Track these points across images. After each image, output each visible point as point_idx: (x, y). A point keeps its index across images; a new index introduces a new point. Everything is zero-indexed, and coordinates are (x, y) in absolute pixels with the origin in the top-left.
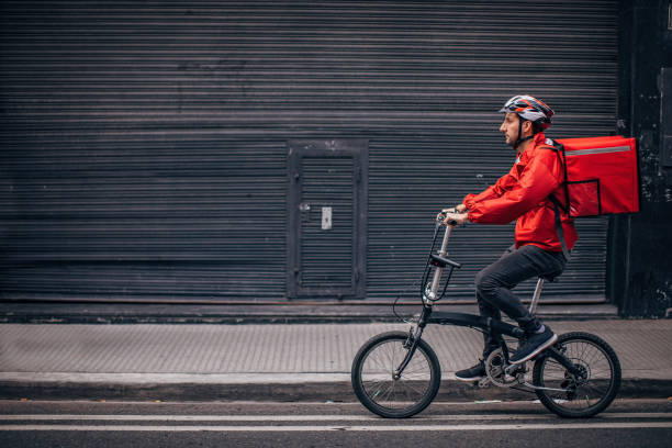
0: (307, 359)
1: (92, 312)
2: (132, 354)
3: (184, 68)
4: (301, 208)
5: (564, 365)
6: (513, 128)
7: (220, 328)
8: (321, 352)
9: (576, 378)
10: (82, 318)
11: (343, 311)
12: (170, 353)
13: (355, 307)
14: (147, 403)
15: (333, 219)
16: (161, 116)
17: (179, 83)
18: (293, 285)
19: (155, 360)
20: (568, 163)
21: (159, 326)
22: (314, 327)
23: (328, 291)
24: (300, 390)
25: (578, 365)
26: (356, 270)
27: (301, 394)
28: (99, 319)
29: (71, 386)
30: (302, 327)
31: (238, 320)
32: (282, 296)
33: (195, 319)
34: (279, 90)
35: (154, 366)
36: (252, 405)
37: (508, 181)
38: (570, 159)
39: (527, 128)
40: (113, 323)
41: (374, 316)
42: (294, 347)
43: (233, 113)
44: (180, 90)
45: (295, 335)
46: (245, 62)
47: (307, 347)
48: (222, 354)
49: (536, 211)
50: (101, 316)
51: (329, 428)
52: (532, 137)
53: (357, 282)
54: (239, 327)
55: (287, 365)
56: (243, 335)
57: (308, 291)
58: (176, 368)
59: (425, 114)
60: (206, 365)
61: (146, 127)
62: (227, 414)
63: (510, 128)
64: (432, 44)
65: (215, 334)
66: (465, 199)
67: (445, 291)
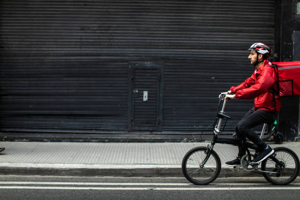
0: (136, 158)
1: (42, 137)
2: (59, 155)
3: (83, 29)
4: (134, 91)
5: (275, 162)
6: (254, 57)
7: (98, 144)
8: (142, 155)
9: (281, 167)
10: (37, 139)
11: (152, 137)
12: (76, 155)
13: (158, 135)
14: (66, 177)
15: (148, 97)
16: (73, 51)
17: (81, 36)
18: (130, 125)
19: (69, 158)
20: (279, 73)
21: (71, 143)
22: (140, 144)
23: (146, 128)
24: (133, 172)
25: (281, 162)
26: (158, 119)
27: (133, 174)
28: (45, 140)
29: (32, 169)
30: (134, 144)
31: (106, 141)
32: (125, 130)
33: (87, 140)
34: (125, 39)
35: (69, 160)
36: (112, 178)
37: (250, 81)
38: (280, 71)
39: (260, 57)
40: (51, 141)
41: (166, 139)
42: (131, 153)
43: (104, 49)
44: (81, 39)
45: (131, 148)
46: (110, 27)
47: (136, 153)
48: (99, 156)
49: (264, 94)
50: (46, 138)
51: (146, 189)
52: (263, 61)
53: (159, 124)
54: (107, 144)
55: (128, 161)
56: (108, 147)
57: (137, 128)
58: (78, 162)
59: (189, 50)
60: (92, 160)
61: (66, 55)
62: (100, 182)
63: (253, 57)
64: (192, 19)
65: (96, 146)
66: (231, 88)
67: (224, 128)
